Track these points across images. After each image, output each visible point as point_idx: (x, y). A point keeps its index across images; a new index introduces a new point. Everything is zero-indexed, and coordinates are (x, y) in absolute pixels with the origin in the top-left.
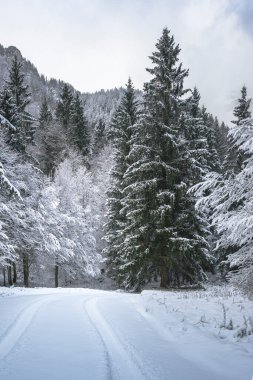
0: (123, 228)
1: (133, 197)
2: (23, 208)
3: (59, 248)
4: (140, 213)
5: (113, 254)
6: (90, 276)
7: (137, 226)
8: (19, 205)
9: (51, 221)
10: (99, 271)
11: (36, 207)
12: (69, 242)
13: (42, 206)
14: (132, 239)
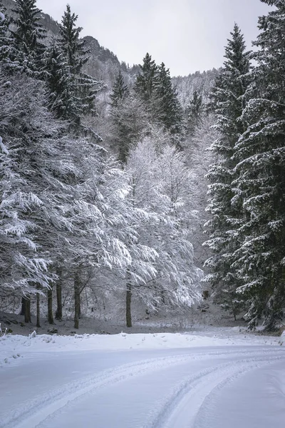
0: (238, 226)
1: (253, 176)
2: (70, 201)
3: (130, 261)
4: (267, 200)
5: (222, 268)
6: (184, 306)
7: (264, 220)
8: (64, 196)
9: (116, 219)
10: (199, 296)
11: (91, 199)
12: (148, 251)
13: (101, 197)
14: (256, 242)
